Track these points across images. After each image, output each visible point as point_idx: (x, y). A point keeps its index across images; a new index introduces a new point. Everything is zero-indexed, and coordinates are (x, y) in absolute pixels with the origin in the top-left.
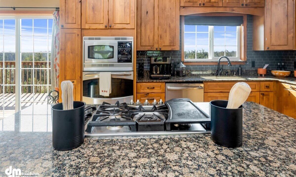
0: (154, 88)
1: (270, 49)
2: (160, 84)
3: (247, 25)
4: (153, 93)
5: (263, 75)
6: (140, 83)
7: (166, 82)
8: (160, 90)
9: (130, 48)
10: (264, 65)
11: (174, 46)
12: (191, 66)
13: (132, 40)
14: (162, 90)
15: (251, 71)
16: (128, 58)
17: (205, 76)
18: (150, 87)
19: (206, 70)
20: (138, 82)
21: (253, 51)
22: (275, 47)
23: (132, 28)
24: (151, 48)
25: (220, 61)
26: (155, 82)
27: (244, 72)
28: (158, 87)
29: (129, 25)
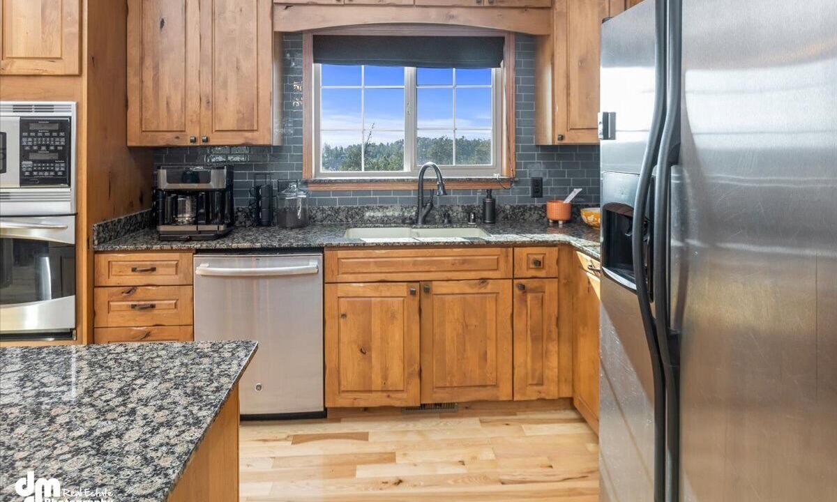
0: (153, 269)
1: (566, 141)
2: (176, 256)
3: (517, 64)
4: (149, 288)
5: (560, 222)
6: (106, 255)
7: (198, 251)
8: (177, 277)
9: (63, 139)
10: (571, 190)
11: (253, 131)
12: (336, 193)
13: (73, 114)
14: (182, 275)
15: (530, 209)
16: (56, 173)
17: (375, 227)
18: (140, 266)
19: (381, 207)
20: (97, 252)
21: (537, 146)
22: (580, 133)
23: (68, 73)
24: (177, 138)
25: (425, 177)
26: (157, 251)
27: (508, 212)
28: (167, 266)
29: (58, 63)
